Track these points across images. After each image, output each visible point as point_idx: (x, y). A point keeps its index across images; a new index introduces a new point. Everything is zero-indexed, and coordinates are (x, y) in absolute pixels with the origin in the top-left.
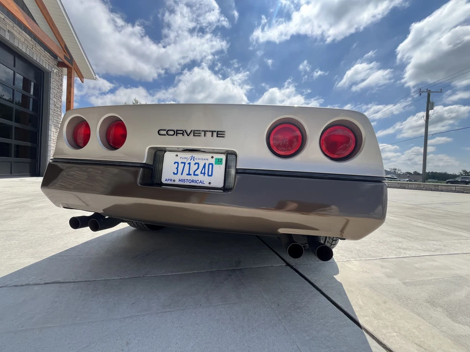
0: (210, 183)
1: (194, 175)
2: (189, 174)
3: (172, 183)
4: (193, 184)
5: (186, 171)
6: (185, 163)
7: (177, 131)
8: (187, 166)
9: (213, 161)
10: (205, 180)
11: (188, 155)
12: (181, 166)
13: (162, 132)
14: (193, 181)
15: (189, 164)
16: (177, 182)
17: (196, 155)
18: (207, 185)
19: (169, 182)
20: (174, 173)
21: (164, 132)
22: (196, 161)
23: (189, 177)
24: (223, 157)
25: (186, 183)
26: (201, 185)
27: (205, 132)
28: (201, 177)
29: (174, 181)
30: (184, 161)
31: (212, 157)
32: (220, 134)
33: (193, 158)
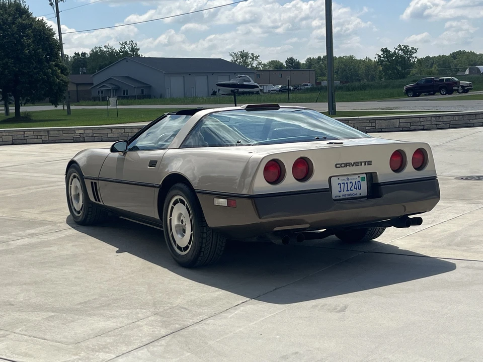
0: (360, 194)
1: (351, 190)
2: (348, 190)
3: (339, 198)
4: (351, 196)
5: (346, 189)
6: (344, 183)
7: (347, 163)
8: (346, 185)
9: (359, 179)
10: (357, 193)
11: (345, 178)
12: (342, 185)
13: (337, 166)
14: (350, 194)
15: (347, 183)
16: (342, 197)
17: (349, 177)
18: (358, 195)
19: (337, 198)
20: (339, 192)
21: (339, 166)
22: (350, 181)
23: (348, 193)
24: (365, 176)
25: (347, 197)
26: (355, 196)
27: (361, 162)
28: (355, 191)
29: (340, 196)
30: (343, 182)
31: (359, 177)
32: (369, 163)
33: (348, 179)
